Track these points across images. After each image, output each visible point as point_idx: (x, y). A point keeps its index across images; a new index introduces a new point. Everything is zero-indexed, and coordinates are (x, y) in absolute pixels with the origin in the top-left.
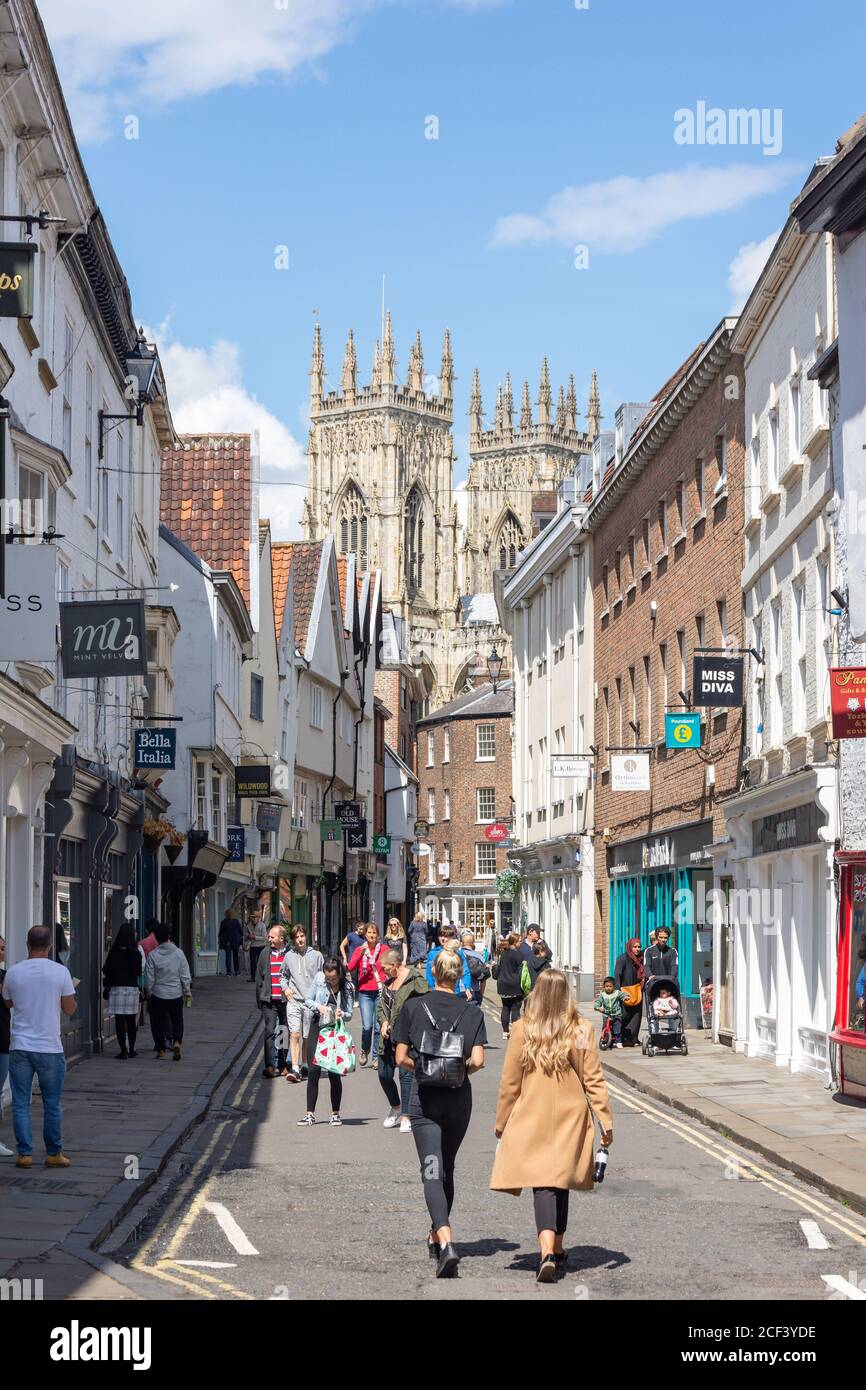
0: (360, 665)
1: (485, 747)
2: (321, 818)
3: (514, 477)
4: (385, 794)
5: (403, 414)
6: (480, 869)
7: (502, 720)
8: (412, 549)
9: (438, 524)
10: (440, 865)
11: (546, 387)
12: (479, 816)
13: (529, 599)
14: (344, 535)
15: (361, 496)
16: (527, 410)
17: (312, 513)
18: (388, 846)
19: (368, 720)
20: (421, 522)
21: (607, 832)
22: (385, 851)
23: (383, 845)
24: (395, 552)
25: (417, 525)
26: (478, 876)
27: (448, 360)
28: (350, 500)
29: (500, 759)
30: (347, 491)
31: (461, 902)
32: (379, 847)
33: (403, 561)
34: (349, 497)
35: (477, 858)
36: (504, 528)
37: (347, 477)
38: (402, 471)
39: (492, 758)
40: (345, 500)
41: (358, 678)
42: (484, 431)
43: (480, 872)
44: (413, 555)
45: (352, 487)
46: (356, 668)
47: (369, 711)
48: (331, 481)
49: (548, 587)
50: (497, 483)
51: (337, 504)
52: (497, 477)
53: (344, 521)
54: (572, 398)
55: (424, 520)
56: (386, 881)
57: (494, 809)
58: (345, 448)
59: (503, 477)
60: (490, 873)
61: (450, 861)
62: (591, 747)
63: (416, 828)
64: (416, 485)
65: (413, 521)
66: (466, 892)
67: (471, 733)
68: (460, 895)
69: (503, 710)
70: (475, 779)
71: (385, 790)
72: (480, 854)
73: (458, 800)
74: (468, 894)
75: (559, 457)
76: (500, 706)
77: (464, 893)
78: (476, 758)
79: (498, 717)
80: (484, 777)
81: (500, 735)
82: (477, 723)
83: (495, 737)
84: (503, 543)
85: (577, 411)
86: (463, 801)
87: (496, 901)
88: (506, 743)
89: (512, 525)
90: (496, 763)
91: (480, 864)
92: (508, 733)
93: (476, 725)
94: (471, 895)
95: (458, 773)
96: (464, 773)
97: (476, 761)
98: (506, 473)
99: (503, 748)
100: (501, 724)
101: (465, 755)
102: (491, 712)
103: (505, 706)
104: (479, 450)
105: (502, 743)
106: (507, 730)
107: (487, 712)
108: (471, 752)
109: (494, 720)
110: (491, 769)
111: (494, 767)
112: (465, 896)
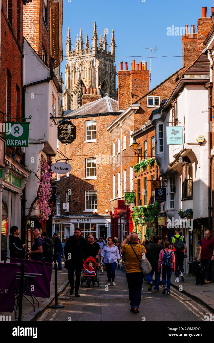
1: (90, 134)
3: (83, 67)
6: (87, 206)
7: (101, 117)
10: (64, 204)
11: (96, 33)
22: (20, 143)
26: (86, 210)
29: (100, 140)
31: (76, 224)
32: (15, 138)
35: (86, 200)
36: (79, 87)
39: (95, 140)
43: (87, 208)
50: (77, 70)
52: (77, 68)
57: (96, 170)
59: (79, 68)
61: (69, 202)
66: (79, 220)
67: (82, 126)
68: (75, 221)
69: (101, 111)
70: (85, 153)
71: (24, 83)
72: (87, 197)
73: (75, 165)
74: (80, 221)
75: (100, 60)
76: (99, 110)
77: (78, 220)
78: (85, 141)
79: (98, 116)
80: (90, 152)
81: (99, 127)
82: (86, 120)
83: (97, 128)
84: (79, 93)
85: (107, 43)
86: (77, 166)
87: (97, 225)
88: (103, 131)
89: (82, 85)
90: (97, 143)
91: (87, 203)
92: (104, 125)
93: (85, 121)
94: (82, 222)
95: (74, 150)
96: (78, 150)
97: (85, 142)
98: (80, 66)
99: (101, 134)
100: (100, 120)
101: (78, 139)
102: (94, 113)
103: (102, 110)
104: (70, 58)
105: (101, 131)
106: (104, 124)
107: (92, 114)
108: (82, 137)
109: (96, 117)
110: (94, 146)
111: (96, 145)
112: (79, 222)
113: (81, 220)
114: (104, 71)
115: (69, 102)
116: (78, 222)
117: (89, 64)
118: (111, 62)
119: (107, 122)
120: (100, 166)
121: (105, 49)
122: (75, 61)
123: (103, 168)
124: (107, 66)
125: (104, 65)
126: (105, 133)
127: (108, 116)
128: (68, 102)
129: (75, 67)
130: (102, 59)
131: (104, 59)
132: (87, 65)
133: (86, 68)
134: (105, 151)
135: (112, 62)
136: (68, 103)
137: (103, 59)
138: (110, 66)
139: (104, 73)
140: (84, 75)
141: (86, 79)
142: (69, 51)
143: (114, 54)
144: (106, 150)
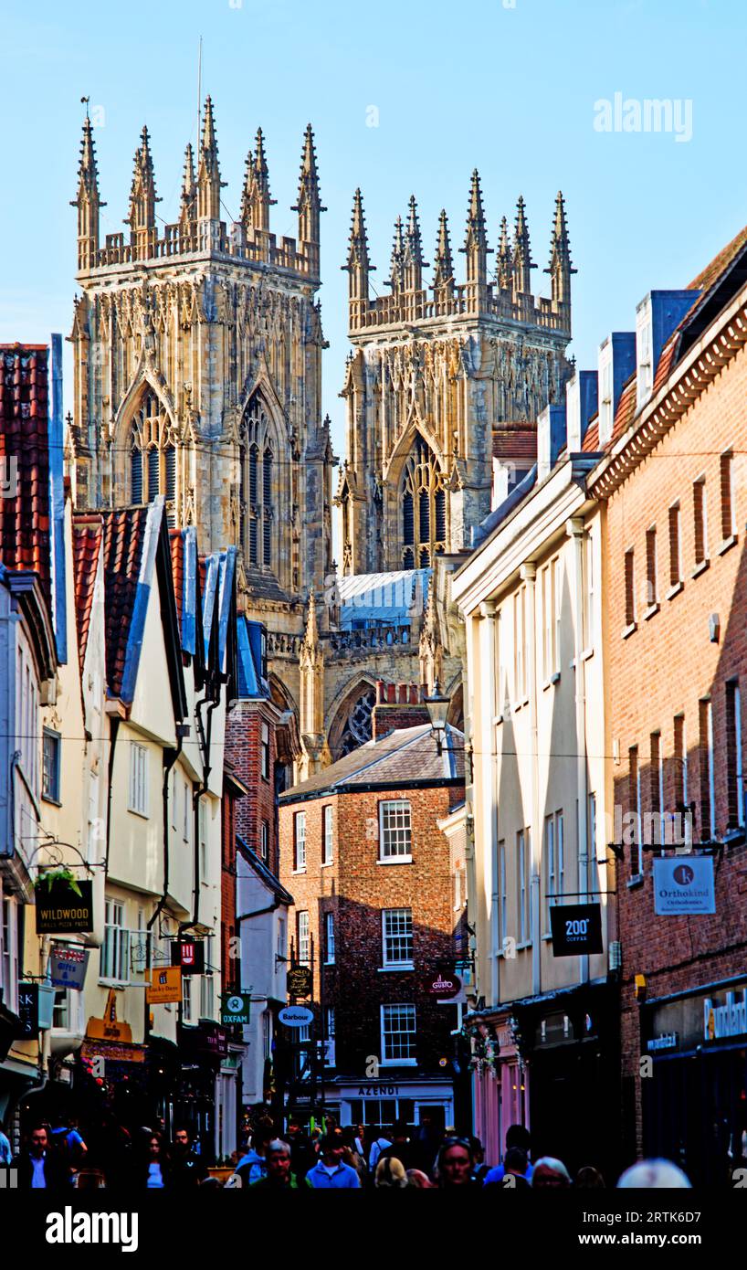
0: (204, 708)
1: (394, 839)
2: (143, 966)
4: (238, 922)
5: (236, 270)
6: (388, 1050)
7: (422, 792)
8: (254, 498)
9: (296, 457)
11: (477, 221)
12: (385, 956)
13: (495, 601)
14: (136, 477)
15: (164, 411)
16: (445, 260)
17: (83, 439)
18: (246, 1012)
19: (214, 798)
20: (268, 453)
21: (640, 981)
22: (239, 1020)
23: (235, 1010)
24: (224, 504)
25: (261, 458)
26: (385, 1061)
27: (310, 179)
28: (147, 420)
29: (421, 859)
30: (141, 402)
31: (356, 1105)
32: (232, 1014)
33: (238, 521)
34: (145, 411)
35: (383, 1031)
36: (408, 463)
37: (142, 379)
38: (234, 368)
39: (407, 858)
40: (137, 418)
41: (201, 730)
42: (372, 297)
43: (388, 1056)
44: (255, 510)
45: (148, 394)
46: (198, 714)
47: (216, 784)
48: (114, 384)
49: (527, 583)
50: (396, 385)
51: (125, 424)
52: (396, 377)
53: (135, 454)
54: (523, 238)
55: (274, 449)
56: (240, 1070)
57: (410, 945)
58: (136, 330)
60: (405, 1056)
61: (337, 1037)
62: (611, 846)
63: (290, 979)
64: (258, 391)
65: (254, 450)
66: (365, 1091)
67: (370, 815)
68: (354, 1094)
69: (424, 774)
70: (378, 894)
71: (238, 915)
72: (387, 1023)
73: (350, 930)
74: (368, 1094)
75: (503, 340)
76: (418, 770)
77: (361, 1092)
78: (379, 859)
79: (416, 788)
80: (393, 890)
81: (419, 819)
82: (380, 798)
83: (411, 822)
84: (408, 487)
85: (532, 262)
86: (358, 933)
87: (417, 1104)
88: (430, 833)
89: (422, 457)
90: (412, 866)
91: (388, 1042)
92: (433, 816)
93: (379, 801)
94: (373, 1095)
95: (348, 884)
96: (358, 884)
97: (378, 862)
98: (411, 368)
99: (424, 840)
100: (422, 800)
101: (360, 853)
102: (404, 779)
103: (427, 769)
104: (364, 330)
105: (424, 833)
106: (432, 810)
107: (397, 780)
108: (371, 847)
109: (409, 792)
110: (406, 876)
111: (410, 873)
112: (364, 1097)
113: (372, 1091)
114: (519, 386)
115: (364, 532)
116: (362, 1095)
117: (453, 361)
118: (552, 343)
119: (441, 807)
120: (422, 934)
121: (525, 290)
122: (388, 345)
123: (432, 939)
124: (535, 364)
125: (519, 361)
126: (435, 838)
127: (443, 790)
128: (360, 531)
129: (391, 371)
130: (509, 333)
131: (519, 336)
132: (443, 365)
133: (437, 381)
134: (436, 888)
135: (559, 345)
136: (358, 537)
137: (515, 333)
138: (550, 362)
139: (520, 395)
140: (431, 411)
141: (441, 429)
142: (362, 296)
143: (565, 305)
144: (438, 886)
